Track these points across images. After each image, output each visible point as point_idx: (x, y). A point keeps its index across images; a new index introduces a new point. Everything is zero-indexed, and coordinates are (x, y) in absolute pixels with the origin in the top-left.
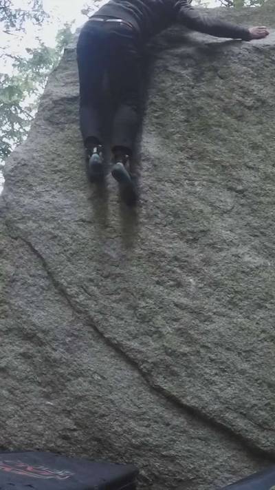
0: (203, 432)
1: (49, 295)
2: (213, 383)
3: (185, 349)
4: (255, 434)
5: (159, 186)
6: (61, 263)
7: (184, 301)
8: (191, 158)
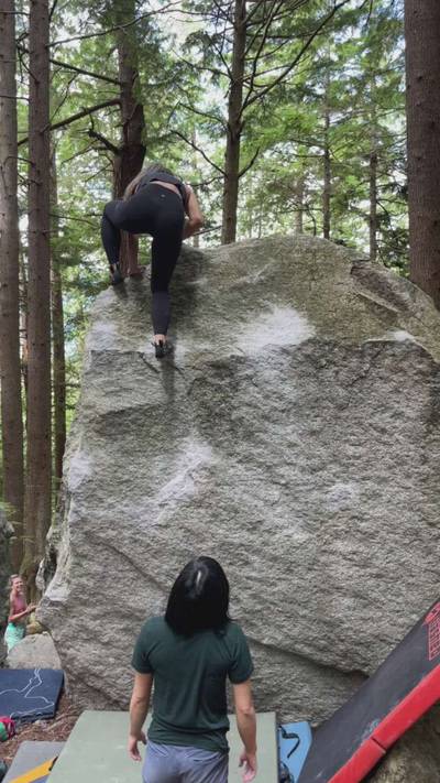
0: (278, 659)
1: (140, 583)
2: (283, 626)
3: (259, 607)
4: (318, 656)
5: (219, 490)
6: (146, 560)
7: (254, 574)
8: (240, 462)
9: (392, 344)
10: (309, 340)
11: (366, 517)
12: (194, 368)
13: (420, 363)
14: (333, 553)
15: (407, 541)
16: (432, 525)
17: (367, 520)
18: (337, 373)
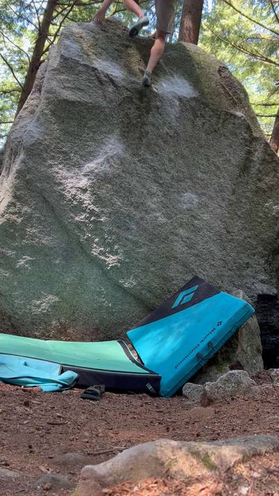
0: (129, 300)
1: (55, 227)
2: (139, 276)
3: (127, 260)
4: (153, 301)
5: (123, 175)
6: (65, 211)
9: (235, 116)
10: (195, 98)
11: (198, 217)
12: (127, 89)
13: (246, 133)
14: (176, 235)
15: (215, 239)
16: (228, 232)
17: (199, 220)
18: (204, 123)
